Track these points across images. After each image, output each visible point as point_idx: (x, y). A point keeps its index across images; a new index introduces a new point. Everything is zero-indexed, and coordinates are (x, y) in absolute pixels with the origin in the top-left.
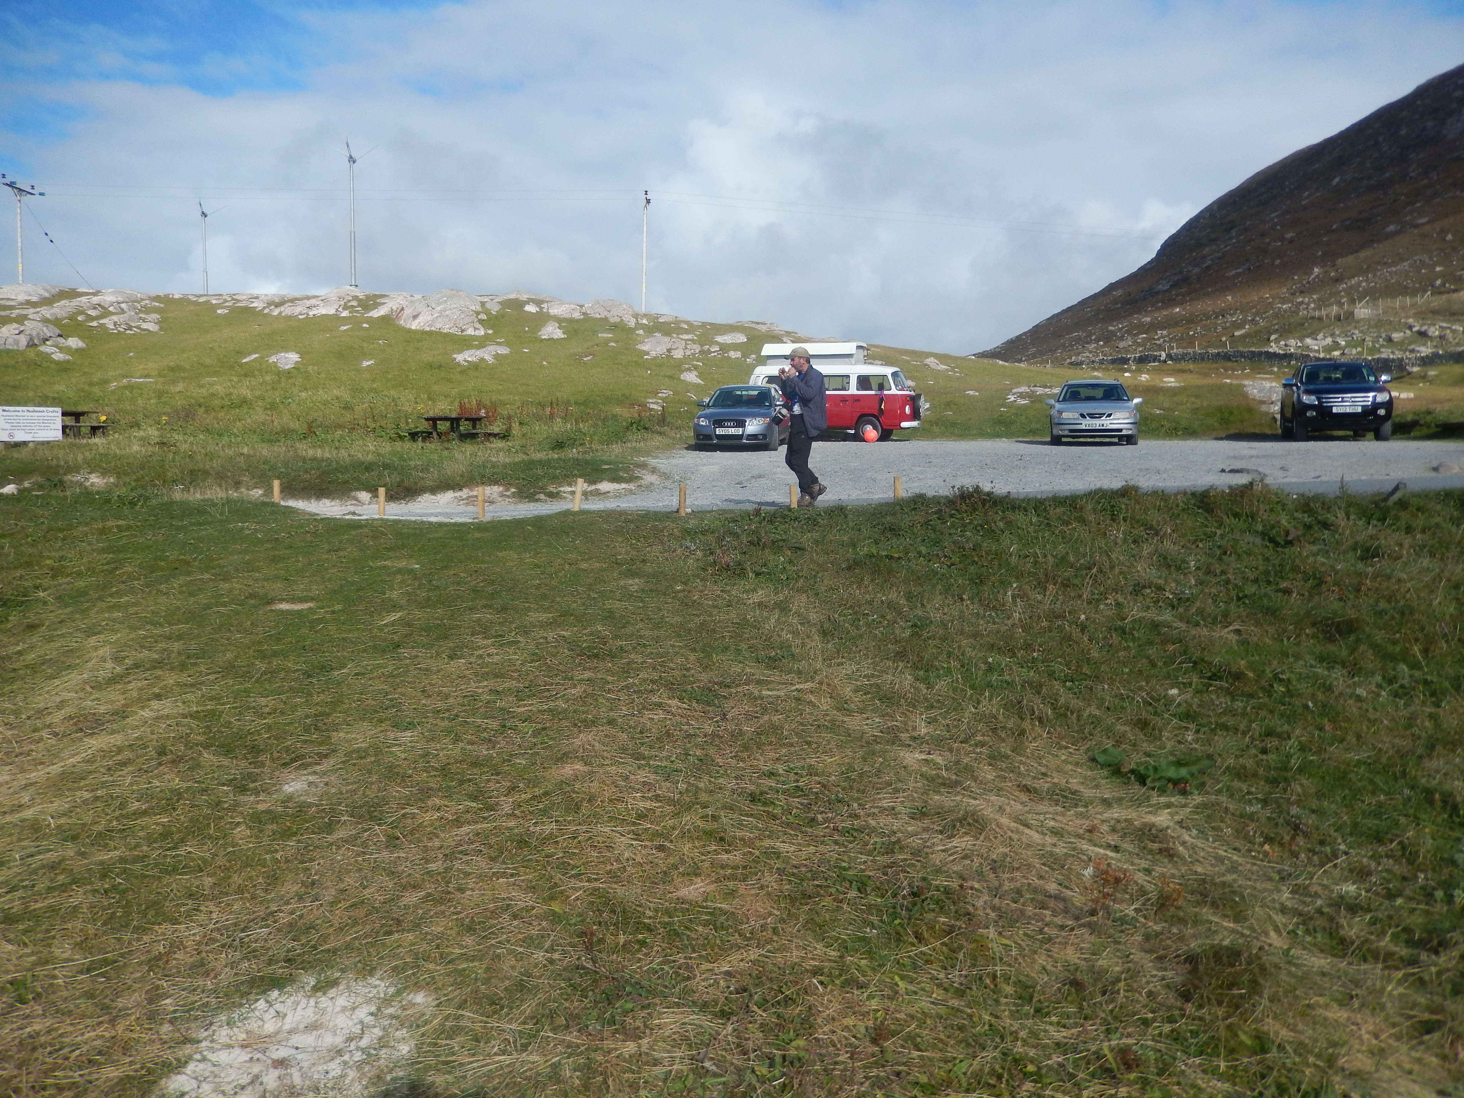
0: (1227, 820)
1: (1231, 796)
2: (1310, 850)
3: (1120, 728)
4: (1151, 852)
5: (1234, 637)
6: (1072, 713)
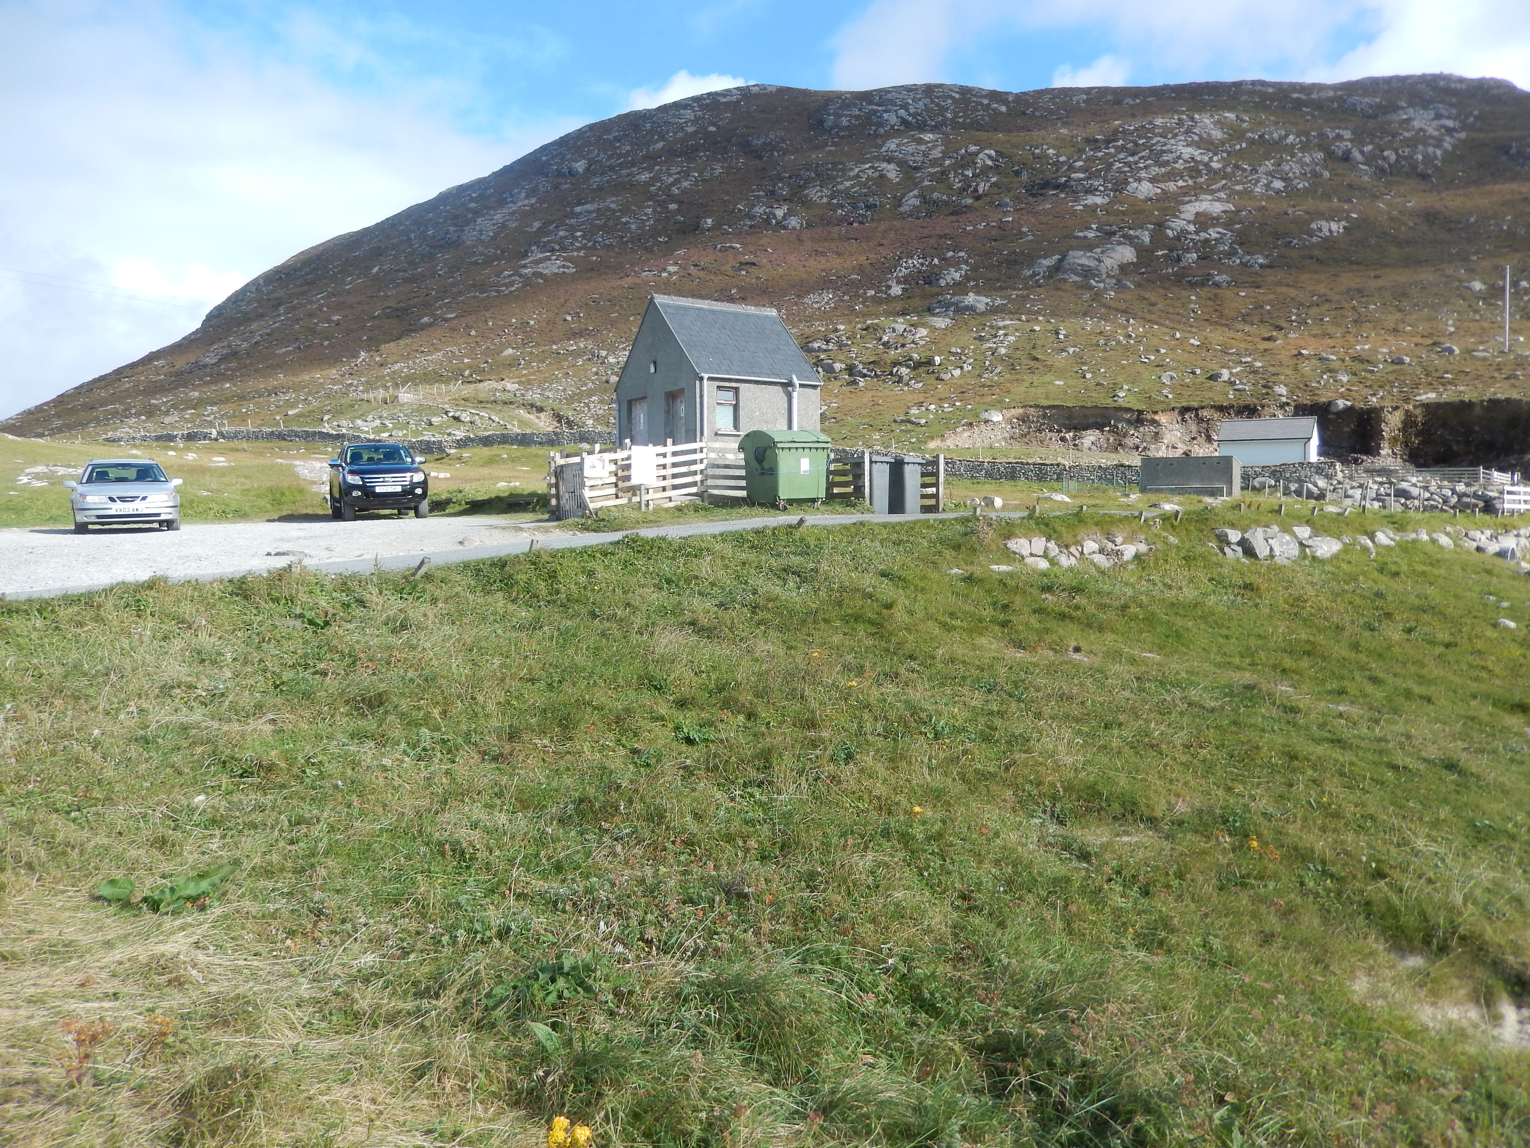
0: (249, 925)
1: (255, 898)
2: (332, 932)
3: (133, 853)
4: (158, 987)
5: (269, 728)
6: (73, 847)
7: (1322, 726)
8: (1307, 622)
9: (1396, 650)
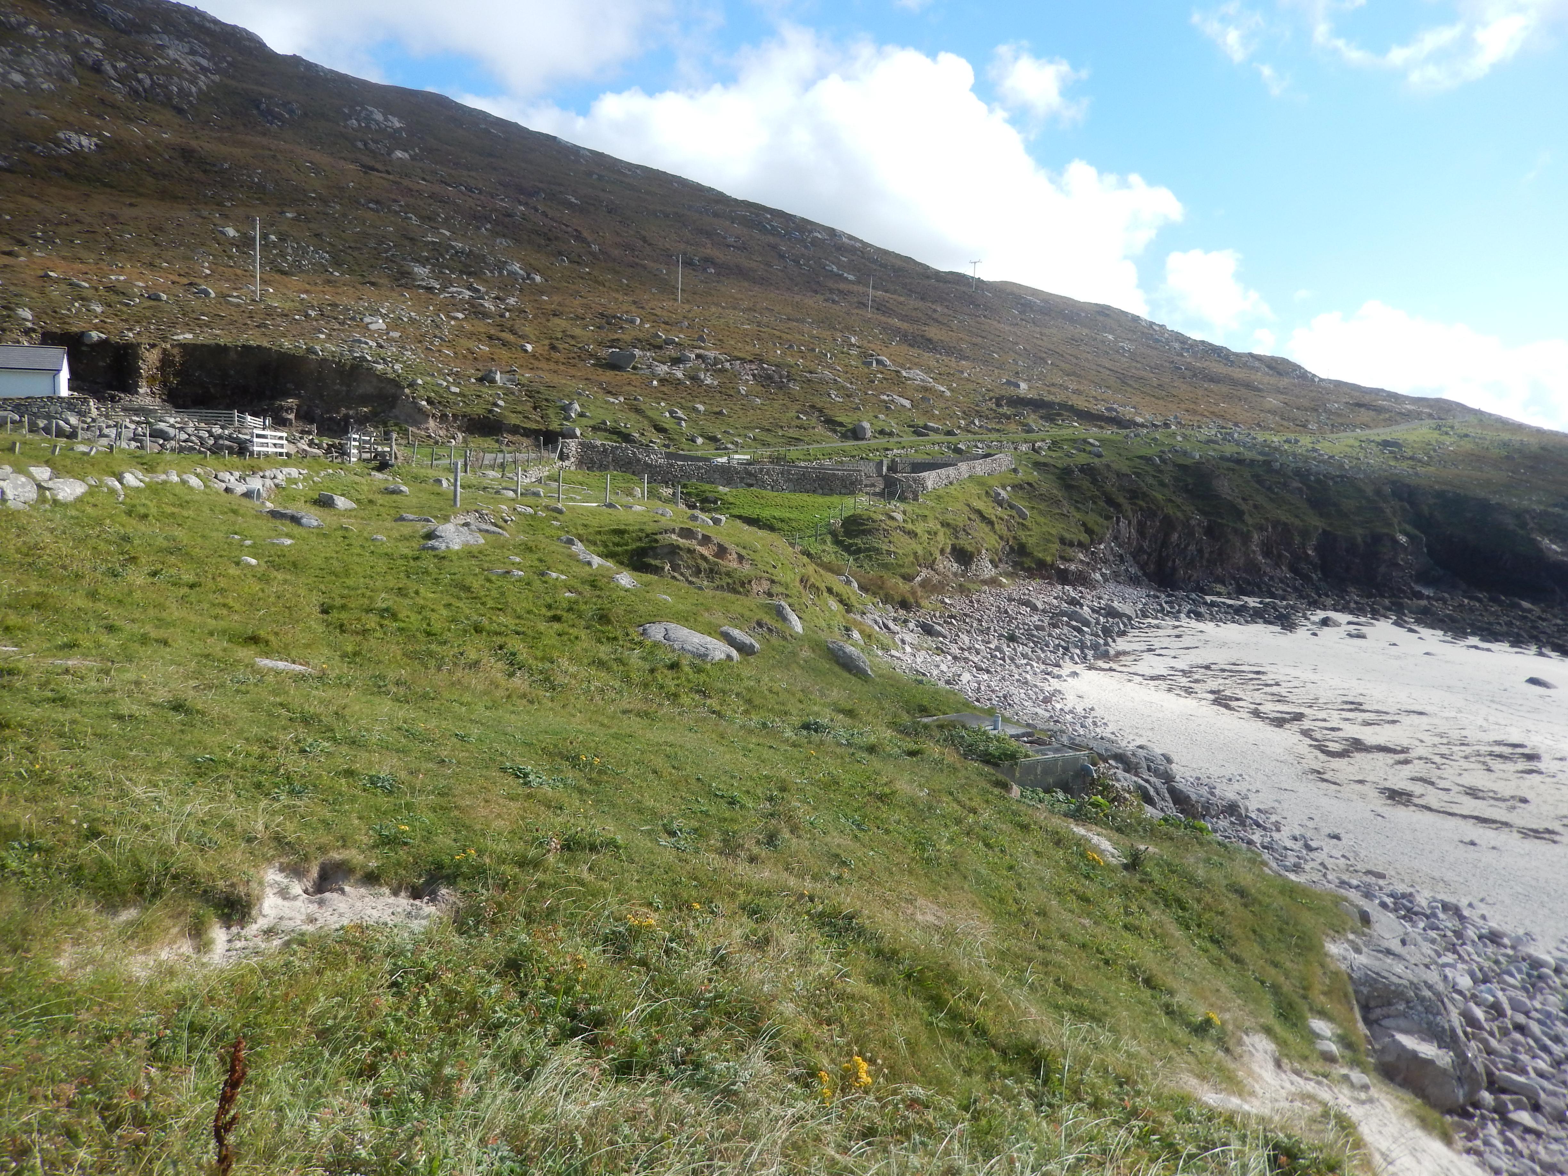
7: (42, 686)
8: (42, 573)
9: (138, 595)
